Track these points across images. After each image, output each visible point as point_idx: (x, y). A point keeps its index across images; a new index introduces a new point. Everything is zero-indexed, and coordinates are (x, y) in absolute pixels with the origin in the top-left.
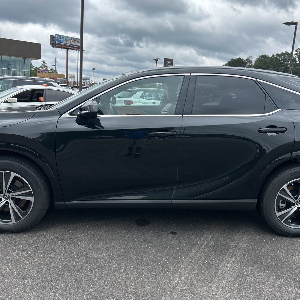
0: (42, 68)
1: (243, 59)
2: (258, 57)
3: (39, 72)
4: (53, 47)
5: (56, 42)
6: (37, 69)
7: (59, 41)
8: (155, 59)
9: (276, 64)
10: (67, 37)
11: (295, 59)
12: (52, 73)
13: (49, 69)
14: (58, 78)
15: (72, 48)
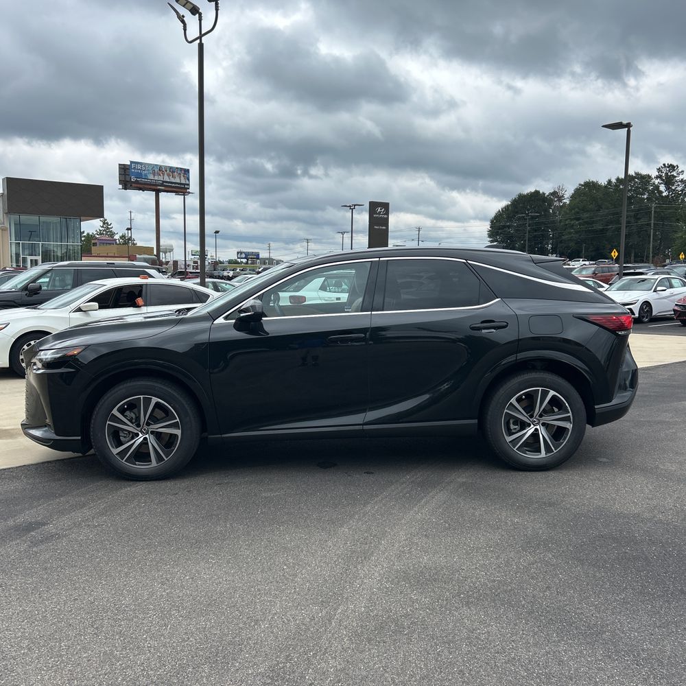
0: (101, 234)
1: (544, 194)
2: (576, 186)
3: (95, 244)
4: (125, 188)
5: (130, 178)
6: (90, 238)
7: (139, 175)
8: (350, 206)
9: (618, 199)
10: (156, 165)
11: (657, 187)
12: (123, 244)
13: (117, 237)
14: (138, 256)
15: (167, 189)
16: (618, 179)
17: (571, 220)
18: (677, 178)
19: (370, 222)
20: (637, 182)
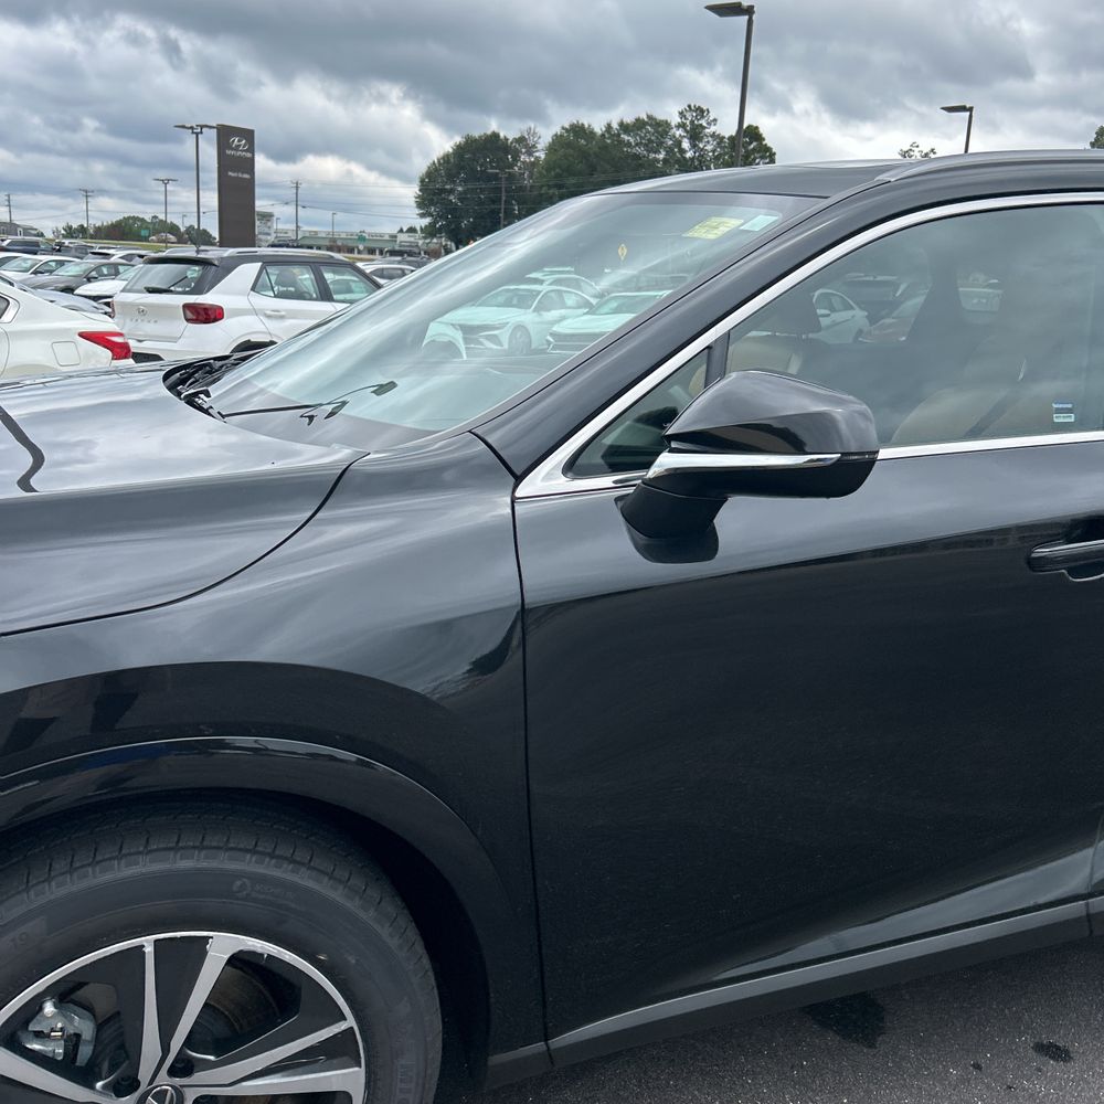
1: (506, 139)
2: (557, 129)
8: (192, 128)
16: (621, 124)
17: (549, 187)
18: (707, 130)
19: (219, 163)
20: (649, 132)
